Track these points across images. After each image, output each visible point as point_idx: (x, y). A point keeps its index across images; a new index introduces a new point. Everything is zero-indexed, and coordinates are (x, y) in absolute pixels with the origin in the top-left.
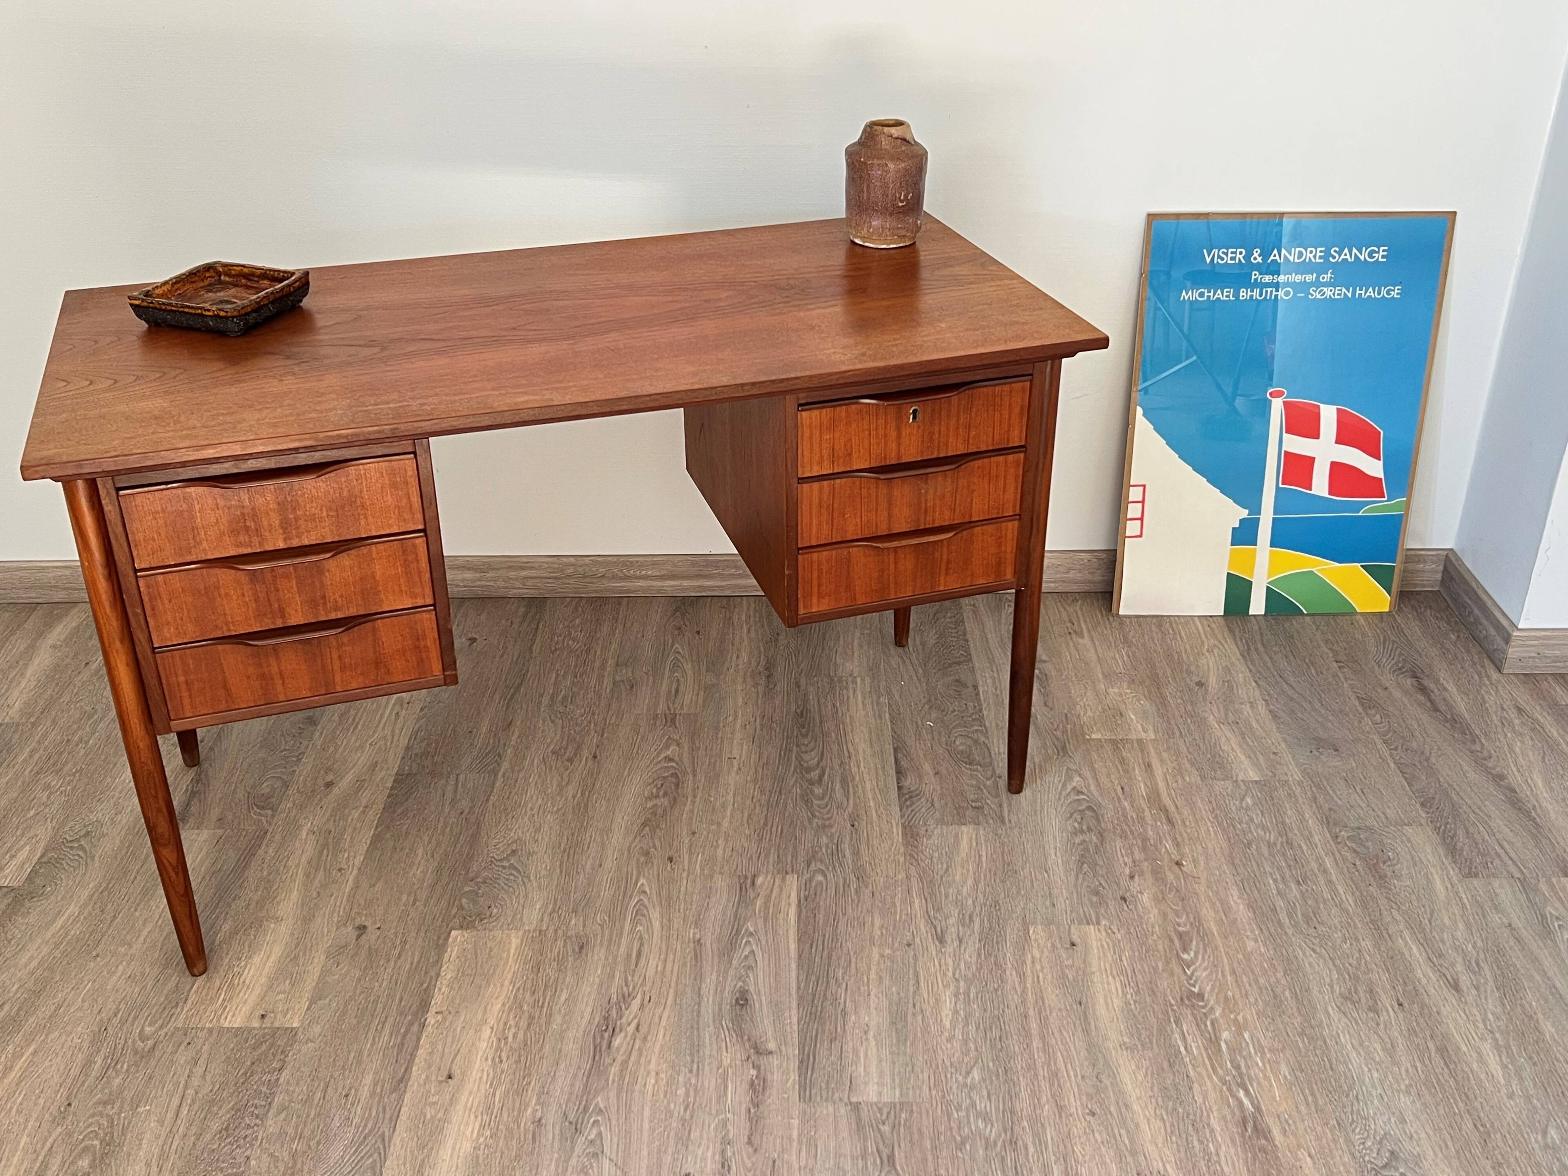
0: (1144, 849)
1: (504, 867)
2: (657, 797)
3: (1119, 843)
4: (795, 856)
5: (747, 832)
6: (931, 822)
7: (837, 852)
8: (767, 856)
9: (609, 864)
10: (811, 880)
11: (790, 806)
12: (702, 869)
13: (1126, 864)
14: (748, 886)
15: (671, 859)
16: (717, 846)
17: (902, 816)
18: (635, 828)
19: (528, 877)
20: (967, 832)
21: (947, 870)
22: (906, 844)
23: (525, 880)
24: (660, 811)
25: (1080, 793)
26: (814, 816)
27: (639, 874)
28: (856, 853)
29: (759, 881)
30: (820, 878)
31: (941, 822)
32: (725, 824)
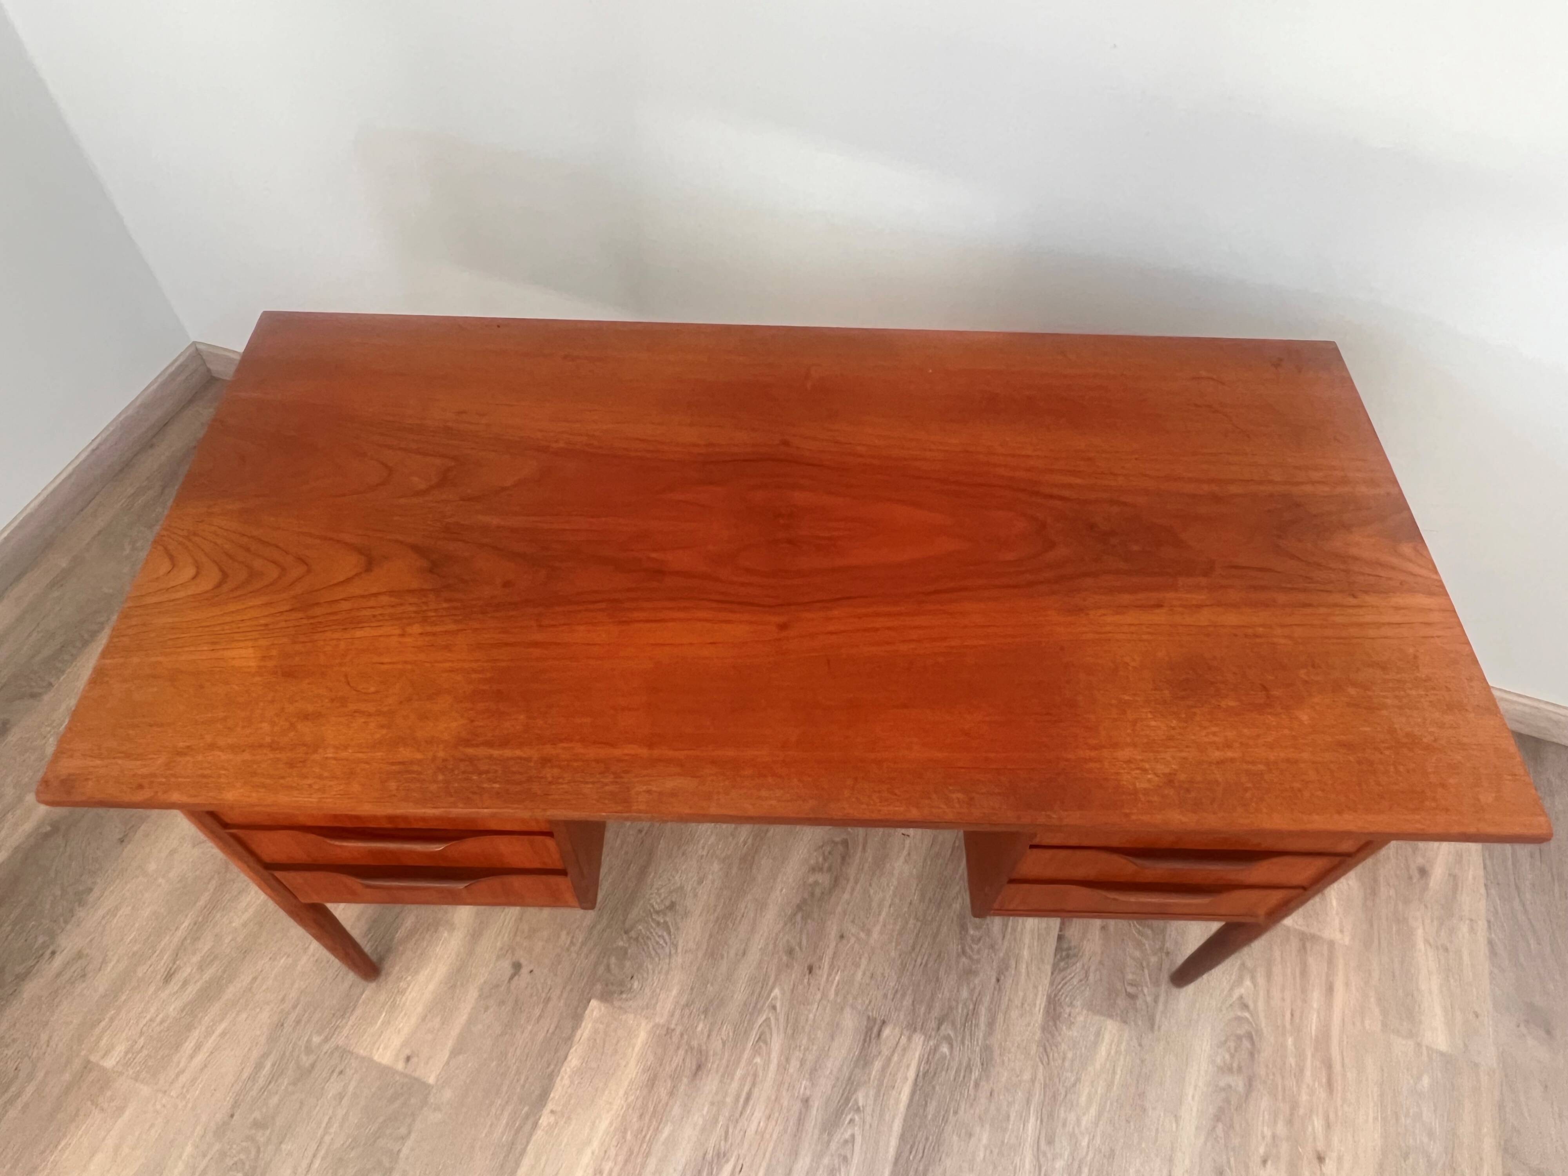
0: (1290, 1122)
1: (658, 924)
2: (821, 870)
3: (1265, 1103)
4: (930, 1008)
5: (893, 954)
6: (1078, 1003)
7: (971, 1015)
8: (904, 995)
9: (754, 954)
10: (936, 1048)
11: (944, 929)
12: (837, 994)
13: (1263, 1138)
14: (873, 1036)
15: (810, 969)
16: (857, 966)
17: (1052, 983)
18: (789, 912)
19: (676, 946)
20: (1111, 1027)
21: (1074, 1085)
22: (1044, 1029)
23: (673, 951)
24: (818, 891)
25: (1245, 1007)
26: (964, 952)
27: (776, 979)
28: (991, 1024)
29: (886, 1032)
30: (945, 1049)
31: (1090, 1007)
32: (875, 935)
